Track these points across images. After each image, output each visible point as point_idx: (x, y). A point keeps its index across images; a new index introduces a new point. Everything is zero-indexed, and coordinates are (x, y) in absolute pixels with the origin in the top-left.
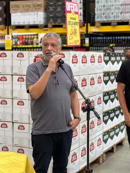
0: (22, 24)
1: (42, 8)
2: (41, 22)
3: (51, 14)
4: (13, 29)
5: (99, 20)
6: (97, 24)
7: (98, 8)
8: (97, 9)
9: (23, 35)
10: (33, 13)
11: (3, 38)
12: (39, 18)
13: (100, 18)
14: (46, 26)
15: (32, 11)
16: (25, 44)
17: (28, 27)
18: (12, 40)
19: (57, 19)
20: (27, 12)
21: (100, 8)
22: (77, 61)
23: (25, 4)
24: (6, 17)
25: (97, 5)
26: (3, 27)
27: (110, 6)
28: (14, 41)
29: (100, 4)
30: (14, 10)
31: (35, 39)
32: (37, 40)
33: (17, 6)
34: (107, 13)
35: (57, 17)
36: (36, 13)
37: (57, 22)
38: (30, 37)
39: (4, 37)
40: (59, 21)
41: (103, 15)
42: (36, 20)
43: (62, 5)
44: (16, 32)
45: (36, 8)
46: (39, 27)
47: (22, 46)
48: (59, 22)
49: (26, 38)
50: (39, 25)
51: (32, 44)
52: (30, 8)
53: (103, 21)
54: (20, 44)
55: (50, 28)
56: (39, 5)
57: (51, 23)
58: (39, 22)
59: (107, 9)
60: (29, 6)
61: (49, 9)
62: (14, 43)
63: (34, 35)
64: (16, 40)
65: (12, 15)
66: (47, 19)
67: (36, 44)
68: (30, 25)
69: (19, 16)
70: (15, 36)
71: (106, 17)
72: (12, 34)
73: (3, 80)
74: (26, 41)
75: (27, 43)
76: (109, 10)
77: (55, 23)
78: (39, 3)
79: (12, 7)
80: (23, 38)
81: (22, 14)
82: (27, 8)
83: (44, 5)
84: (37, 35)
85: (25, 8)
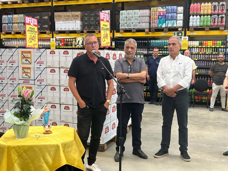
0: (63, 30)
1: (79, 18)
3: (86, 23)
4: (57, 34)
5: (122, 28)
6: (121, 31)
8: (121, 20)
9: (64, 39)
10: (72, 22)
11: (49, 40)
12: (76, 26)
13: (123, 26)
14: (82, 32)
15: (71, 20)
18: (56, 42)
20: (67, 20)
21: (124, 18)
22: (110, 58)
23: (66, 15)
24: (51, 24)
25: (121, 17)
26: (49, 32)
27: (131, 17)
29: (124, 16)
30: (57, 19)
31: (74, 42)
32: (76, 42)
33: (60, 16)
34: (129, 23)
35: (91, 25)
36: (74, 21)
38: (69, 40)
40: (92, 28)
41: (125, 24)
42: (74, 27)
43: (94, 16)
44: (59, 36)
46: (77, 32)
47: (63, 46)
49: (66, 41)
51: (72, 45)
53: (125, 29)
55: (85, 34)
56: (77, 16)
57: (86, 29)
58: (77, 28)
59: (128, 19)
60: (69, 16)
61: (85, 18)
62: (57, 45)
63: (73, 39)
64: (59, 42)
65: (56, 23)
66: (83, 26)
69: (61, 24)
70: (58, 39)
71: (128, 26)
72: (55, 38)
73: (52, 72)
74: (67, 43)
75: (67, 45)
76: (130, 20)
77: (89, 29)
78: (77, 14)
79: (56, 17)
80: (64, 41)
81: (64, 22)
82: (68, 18)
83: (81, 16)
84: (75, 38)
85: (66, 18)
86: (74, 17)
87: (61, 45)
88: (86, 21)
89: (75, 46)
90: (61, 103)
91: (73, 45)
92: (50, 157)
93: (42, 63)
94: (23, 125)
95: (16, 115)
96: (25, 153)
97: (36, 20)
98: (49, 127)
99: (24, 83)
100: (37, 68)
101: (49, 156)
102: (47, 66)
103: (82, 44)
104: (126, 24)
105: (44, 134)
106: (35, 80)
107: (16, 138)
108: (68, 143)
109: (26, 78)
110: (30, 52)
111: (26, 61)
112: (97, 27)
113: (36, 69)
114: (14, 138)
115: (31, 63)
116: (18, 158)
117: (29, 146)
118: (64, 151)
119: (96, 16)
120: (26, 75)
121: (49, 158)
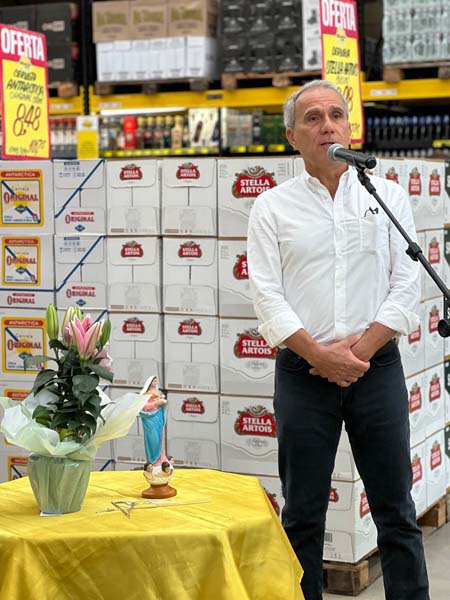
0: (132, 76)
1: (203, 25)
2: (197, 70)
3: (233, 44)
4: (103, 96)
5: (396, 59)
6: (389, 74)
7: (394, 17)
8: (390, 24)
9: (136, 117)
10: (170, 40)
11: (70, 125)
12: (190, 57)
13: (400, 53)
14: (216, 84)
15: (168, 35)
16: (142, 144)
17: (154, 86)
18: (100, 132)
19: (252, 59)
20: (149, 36)
21: (401, 18)
23: (145, 12)
24: (80, 54)
25: (389, 11)
26: (68, 89)
27: (435, 13)
28: (105, 134)
29: (400, 6)
30: (105, 31)
31: (178, 128)
32: (186, 130)
33: (119, 19)
34: (424, 36)
35: (253, 53)
36: (181, 39)
37: (254, 69)
38: (159, 120)
39: (74, 123)
40: (261, 65)
41: (408, 44)
42: (181, 64)
43: (268, 13)
44: (115, 104)
45: (181, 22)
46: (192, 87)
47: (133, 151)
48: (259, 69)
49: (146, 126)
50: (191, 81)
51: (168, 145)
52: (162, 22)
53: (411, 63)
54: (128, 144)
55: (230, 91)
56: (192, 14)
57: (233, 73)
58: (192, 69)
59: (423, 21)
60: (156, 17)
61: (225, 25)
62: (106, 143)
63: (173, 114)
64: (114, 132)
65: (101, 48)
66: (219, 59)
67: (179, 145)
68: (160, 80)
69: (123, 51)
70: (109, 118)
71: (420, 49)
72: (98, 113)
73: (129, 253)
74: (148, 135)
75: (148, 142)
76: (430, 25)
77: (244, 72)
78: (191, 7)
79: (101, 22)
80: (136, 126)
81: (135, 43)
82: (151, 23)
83: (209, 13)
84: (184, 114)
85: (143, 24)
86: (182, 21)
87: (121, 142)
88: (233, 37)
89: (185, 145)
90: (170, 385)
91: (177, 142)
92: (186, 589)
93: (88, 217)
94: (70, 457)
95: (42, 417)
96: (87, 570)
97: (40, 40)
98: (164, 470)
99: (13, 305)
100: (65, 239)
101: (180, 582)
102: (106, 232)
103: (217, 137)
104: (412, 40)
105: (145, 496)
106: (56, 290)
107: (42, 514)
108: (252, 530)
109: (18, 282)
110: (37, 174)
111: (21, 212)
112: (279, 63)
113: (60, 243)
114: (35, 511)
115: (39, 222)
116: (61, 589)
117: (102, 540)
118: (237, 562)
119: (278, 12)
120: (21, 271)
121: (182, 589)
